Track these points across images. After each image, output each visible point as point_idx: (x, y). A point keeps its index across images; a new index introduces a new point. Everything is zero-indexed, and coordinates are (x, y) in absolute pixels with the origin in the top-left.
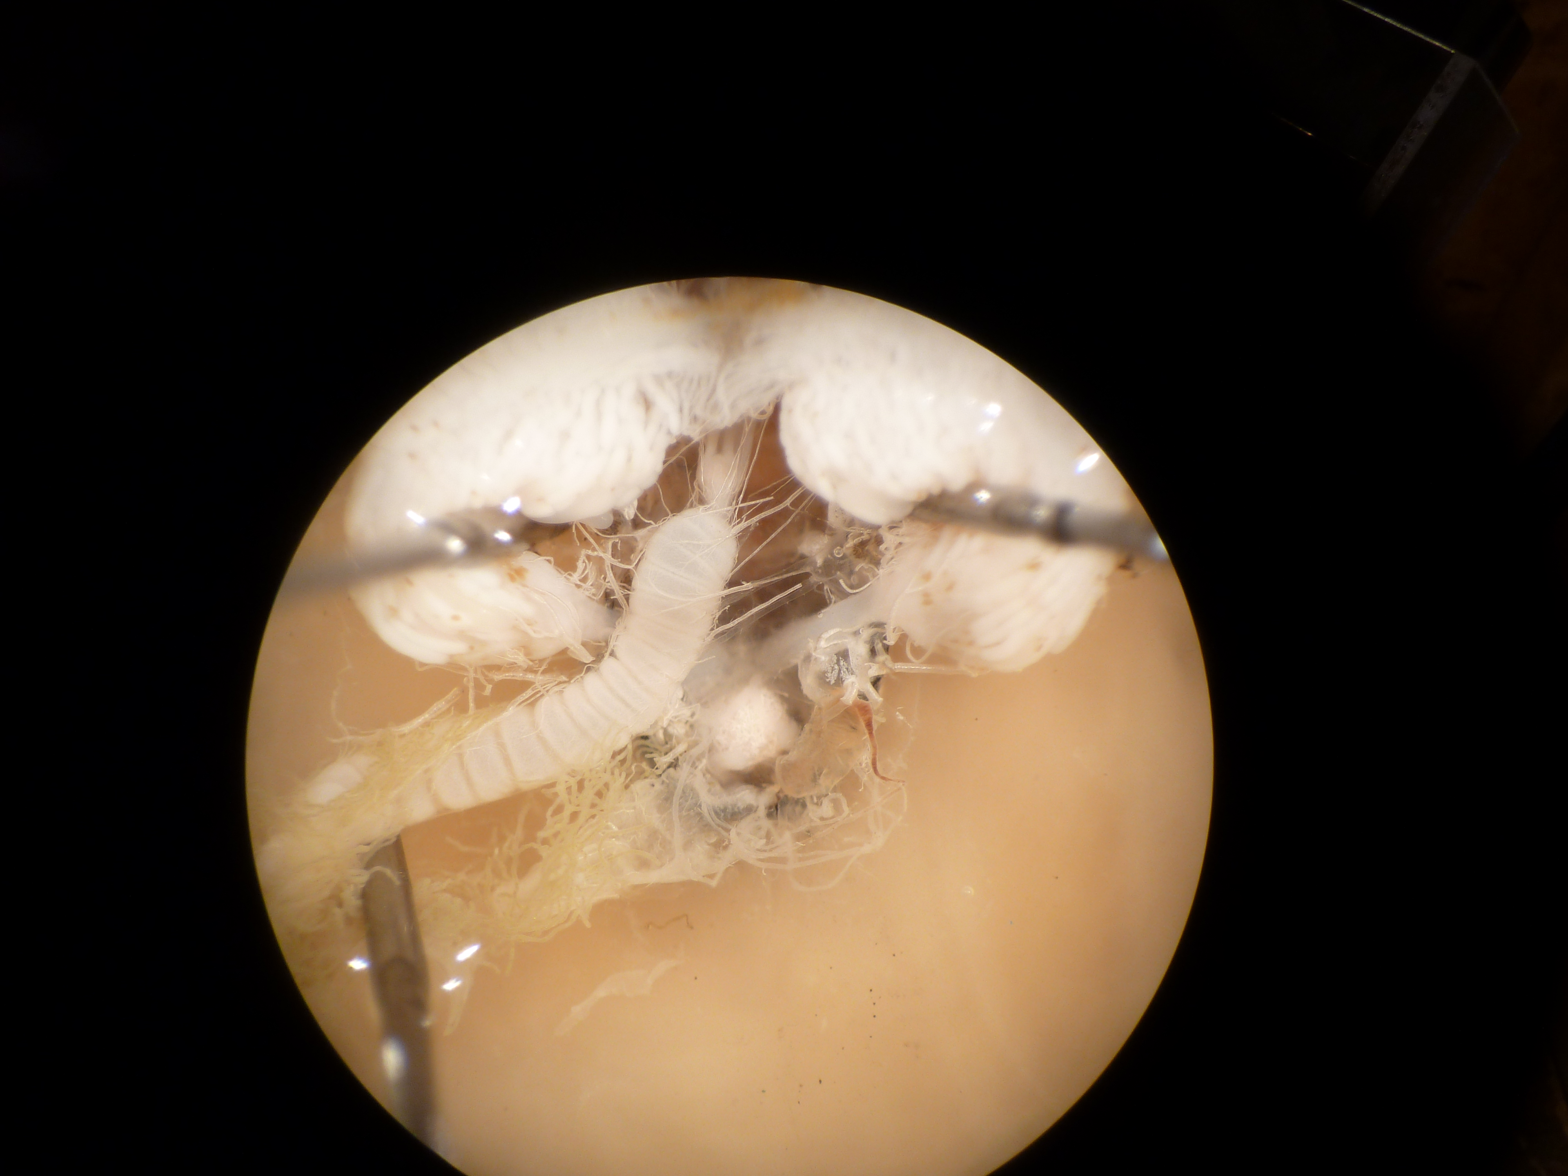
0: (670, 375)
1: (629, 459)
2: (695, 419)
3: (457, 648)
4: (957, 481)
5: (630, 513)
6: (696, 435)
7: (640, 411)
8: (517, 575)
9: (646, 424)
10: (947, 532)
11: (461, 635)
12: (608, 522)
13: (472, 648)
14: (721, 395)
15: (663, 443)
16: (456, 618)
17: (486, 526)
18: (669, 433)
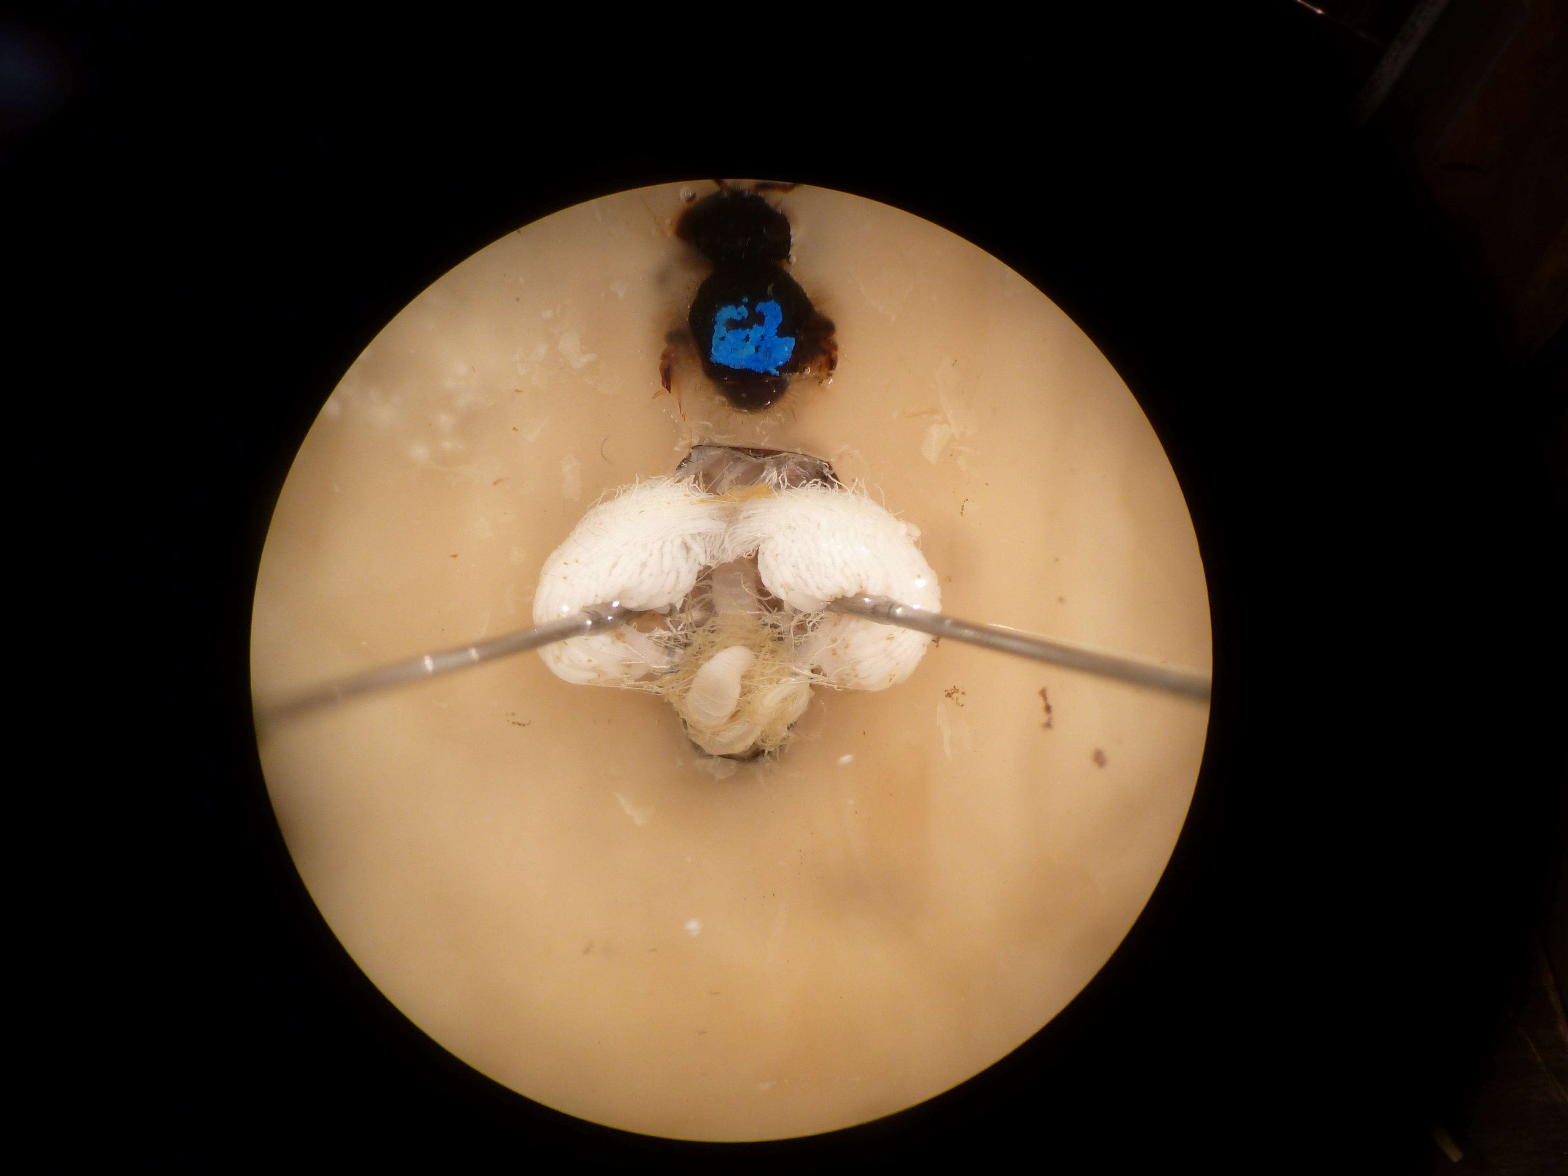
0: (699, 534)
1: (678, 577)
2: (713, 557)
3: (593, 675)
4: (851, 592)
5: (678, 606)
6: (714, 565)
7: (684, 552)
8: (620, 637)
9: (687, 559)
10: (846, 618)
11: (594, 669)
12: (666, 611)
13: (599, 675)
14: (727, 544)
15: (696, 568)
16: (590, 661)
17: (603, 614)
18: (699, 564)
